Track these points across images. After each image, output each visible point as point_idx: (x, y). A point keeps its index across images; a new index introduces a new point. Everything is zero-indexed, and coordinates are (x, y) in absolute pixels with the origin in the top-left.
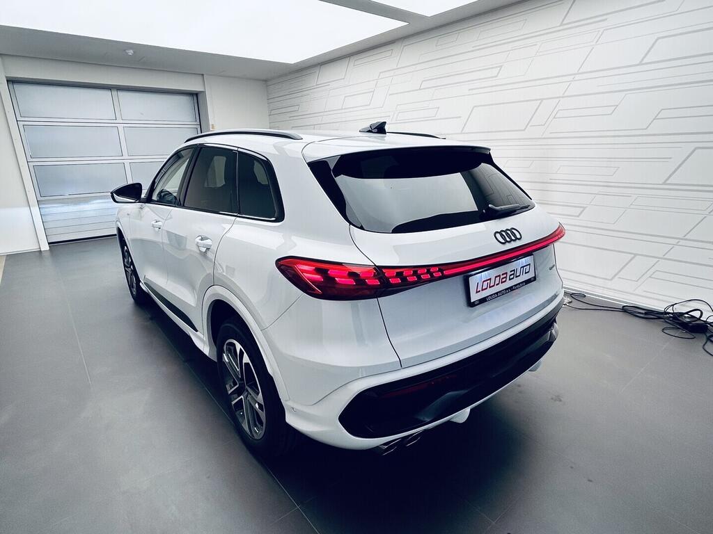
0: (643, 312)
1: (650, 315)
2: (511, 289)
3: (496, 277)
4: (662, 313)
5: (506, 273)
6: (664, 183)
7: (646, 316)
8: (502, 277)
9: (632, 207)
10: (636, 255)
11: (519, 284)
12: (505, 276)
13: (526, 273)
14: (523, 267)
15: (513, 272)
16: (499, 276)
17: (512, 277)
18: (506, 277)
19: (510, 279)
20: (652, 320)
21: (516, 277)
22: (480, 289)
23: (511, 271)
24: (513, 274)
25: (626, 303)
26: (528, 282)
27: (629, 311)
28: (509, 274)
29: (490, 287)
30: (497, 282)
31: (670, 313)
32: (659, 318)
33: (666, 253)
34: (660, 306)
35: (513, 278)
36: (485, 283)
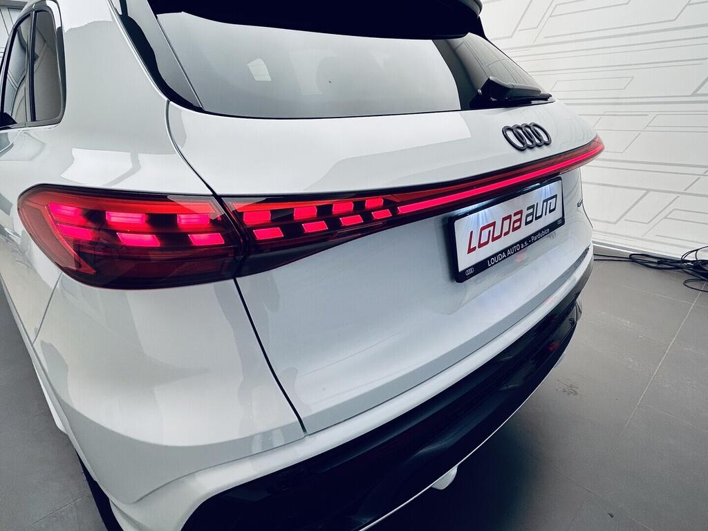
0: (656, 261)
1: (664, 264)
2: (528, 241)
3: (504, 219)
4: (678, 262)
5: (521, 212)
6: (694, 94)
7: (660, 266)
8: (514, 219)
9: (648, 129)
10: (648, 191)
11: (540, 231)
12: (518, 217)
13: (551, 211)
14: (546, 201)
15: (531, 210)
16: (509, 217)
17: (529, 219)
18: (520, 220)
19: (527, 223)
20: (668, 271)
21: (537, 218)
22: (475, 244)
23: (528, 209)
24: (532, 214)
25: (636, 251)
26: (553, 226)
27: (639, 260)
28: (525, 213)
29: (494, 239)
30: (506, 229)
31: (689, 261)
32: (678, 268)
33: (688, 187)
34: (676, 253)
35: (531, 221)
36: (486, 232)
